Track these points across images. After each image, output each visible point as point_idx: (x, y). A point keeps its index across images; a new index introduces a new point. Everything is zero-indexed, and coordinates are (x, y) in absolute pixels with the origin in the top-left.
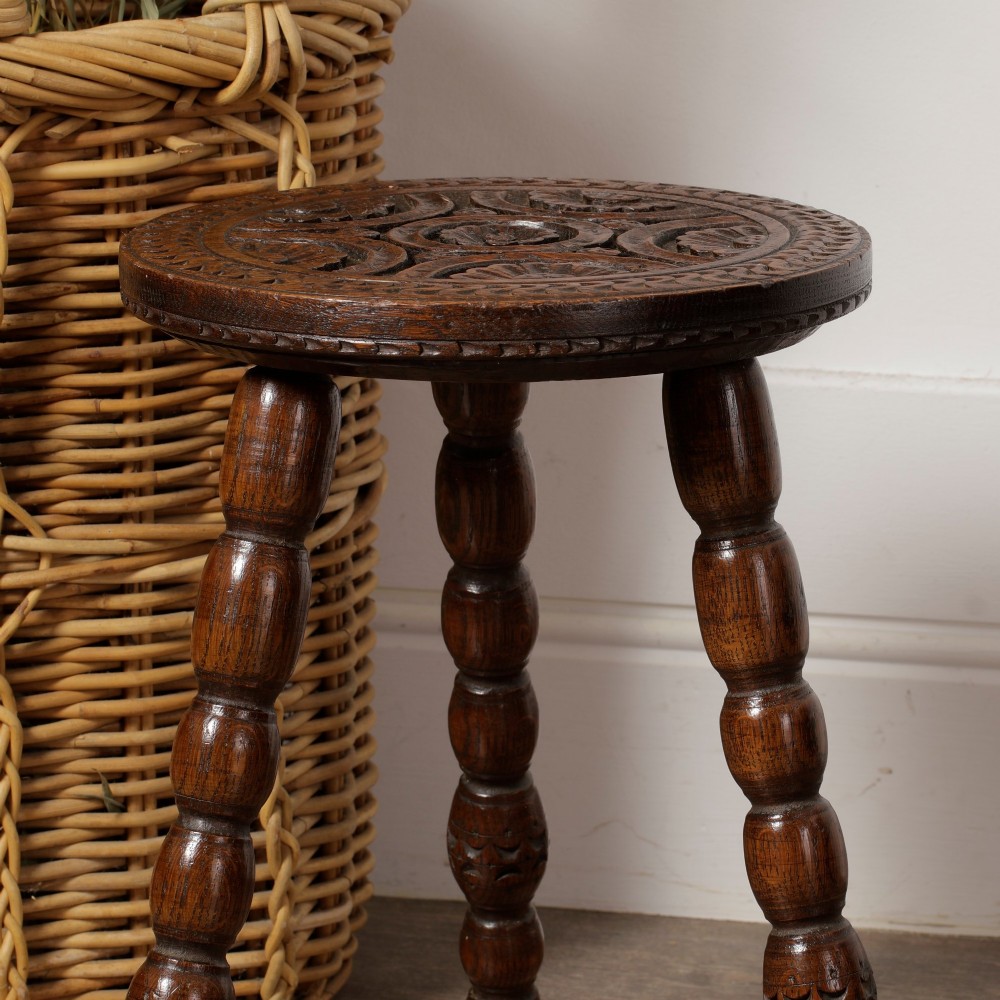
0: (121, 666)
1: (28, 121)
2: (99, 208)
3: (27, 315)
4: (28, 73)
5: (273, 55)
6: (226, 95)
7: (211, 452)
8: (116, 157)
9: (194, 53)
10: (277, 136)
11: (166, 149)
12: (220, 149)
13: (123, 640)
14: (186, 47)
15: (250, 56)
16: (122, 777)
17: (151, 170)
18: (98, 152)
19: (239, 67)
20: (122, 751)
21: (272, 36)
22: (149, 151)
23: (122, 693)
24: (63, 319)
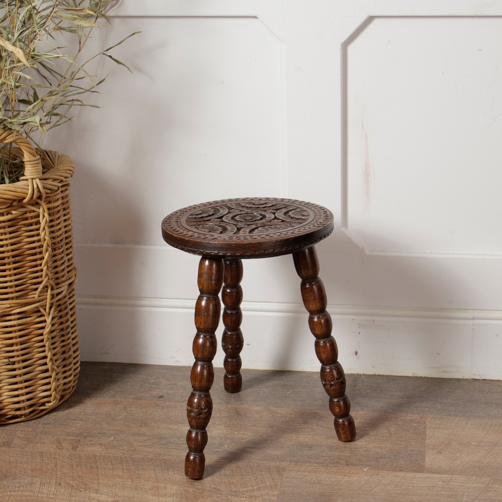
0: (10, 332)
5: (36, 190)
6: (25, 201)
7: (29, 282)
9: (16, 192)
10: (39, 208)
11: (12, 214)
12: (26, 212)
13: (11, 326)
14: (14, 191)
15: (30, 191)
16: (13, 357)
17: (8, 219)
19: (27, 194)
20: (13, 351)
21: (35, 186)
22: (7, 215)
23: (11, 338)
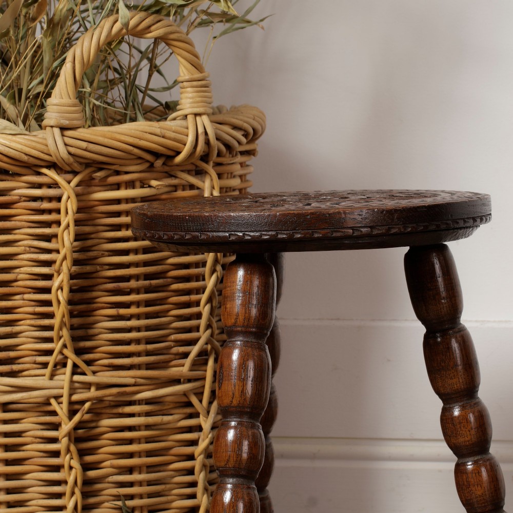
0: (130, 441)
1: (84, 170)
2: (118, 214)
3: (84, 267)
4: (84, 145)
5: (201, 139)
6: (179, 159)
7: (173, 337)
8: (126, 189)
9: (163, 137)
10: (204, 182)
11: (150, 186)
12: (175, 188)
13: (131, 428)
14: (160, 134)
15: (190, 139)
16: (131, 497)
17: (143, 196)
18: (117, 186)
19: (185, 145)
20: (131, 484)
21: (201, 130)
22: (142, 187)
23: (131, 455)
24: (101, 269)
